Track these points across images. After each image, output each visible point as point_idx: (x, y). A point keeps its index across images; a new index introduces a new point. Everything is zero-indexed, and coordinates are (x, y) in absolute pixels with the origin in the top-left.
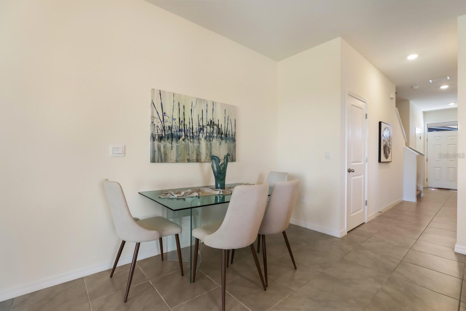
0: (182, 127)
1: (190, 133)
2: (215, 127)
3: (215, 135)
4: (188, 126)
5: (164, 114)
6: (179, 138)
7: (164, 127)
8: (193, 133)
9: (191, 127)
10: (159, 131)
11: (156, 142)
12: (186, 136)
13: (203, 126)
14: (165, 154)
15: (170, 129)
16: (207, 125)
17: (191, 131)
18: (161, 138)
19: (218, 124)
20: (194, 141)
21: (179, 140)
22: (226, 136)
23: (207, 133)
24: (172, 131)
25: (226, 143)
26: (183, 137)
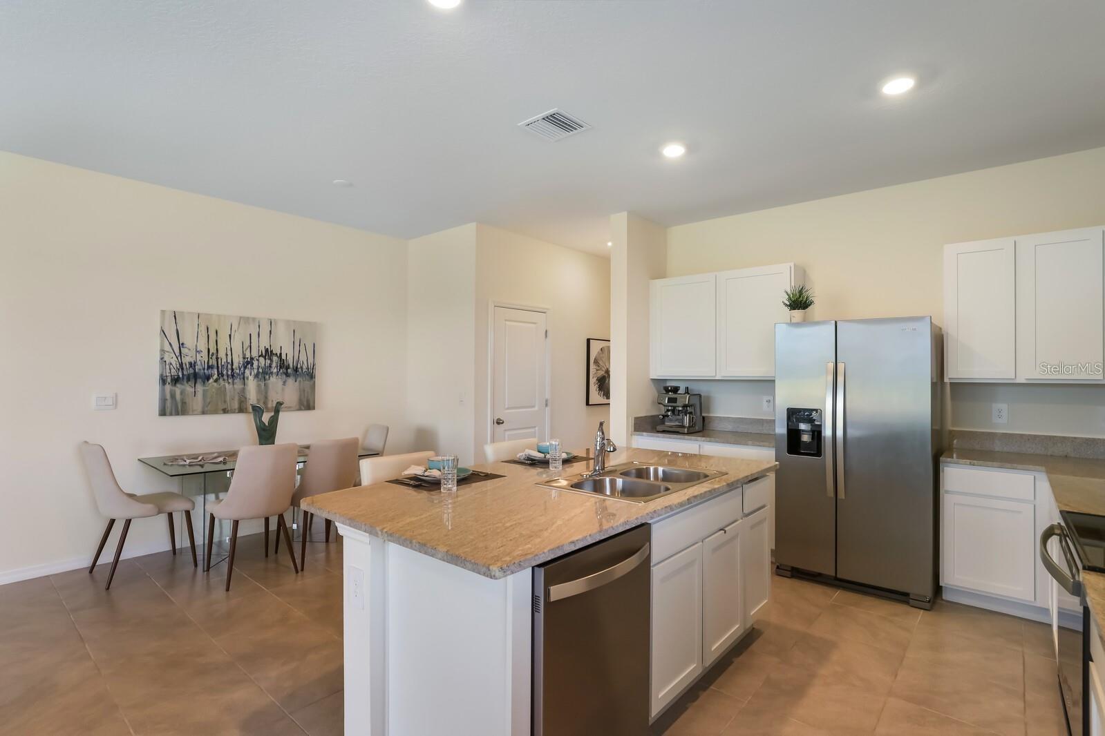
0: (213, 362)
1: (227, 371)
2: (275, 359)
3: (275, 370)
4: (224, 360)
5: (181, 345)
6: (208, 378)
7: (181, 365)
8: (232, 370)
9: (229, 361)
10: (173, 370)
11: (168, 387)
12: (220, 374)
13: (252, 359)
14: (184, 403)
15: (191, 366)
16: (259, 357)
17: (229, 366)
18: (176, 380)
19: (281, 354)
20: (236, 381)
21: (208, 380)
22: (296, 370)
23: (258, 369)
24: (195, 370)
25: (296, 381)
26: (215, 377)
